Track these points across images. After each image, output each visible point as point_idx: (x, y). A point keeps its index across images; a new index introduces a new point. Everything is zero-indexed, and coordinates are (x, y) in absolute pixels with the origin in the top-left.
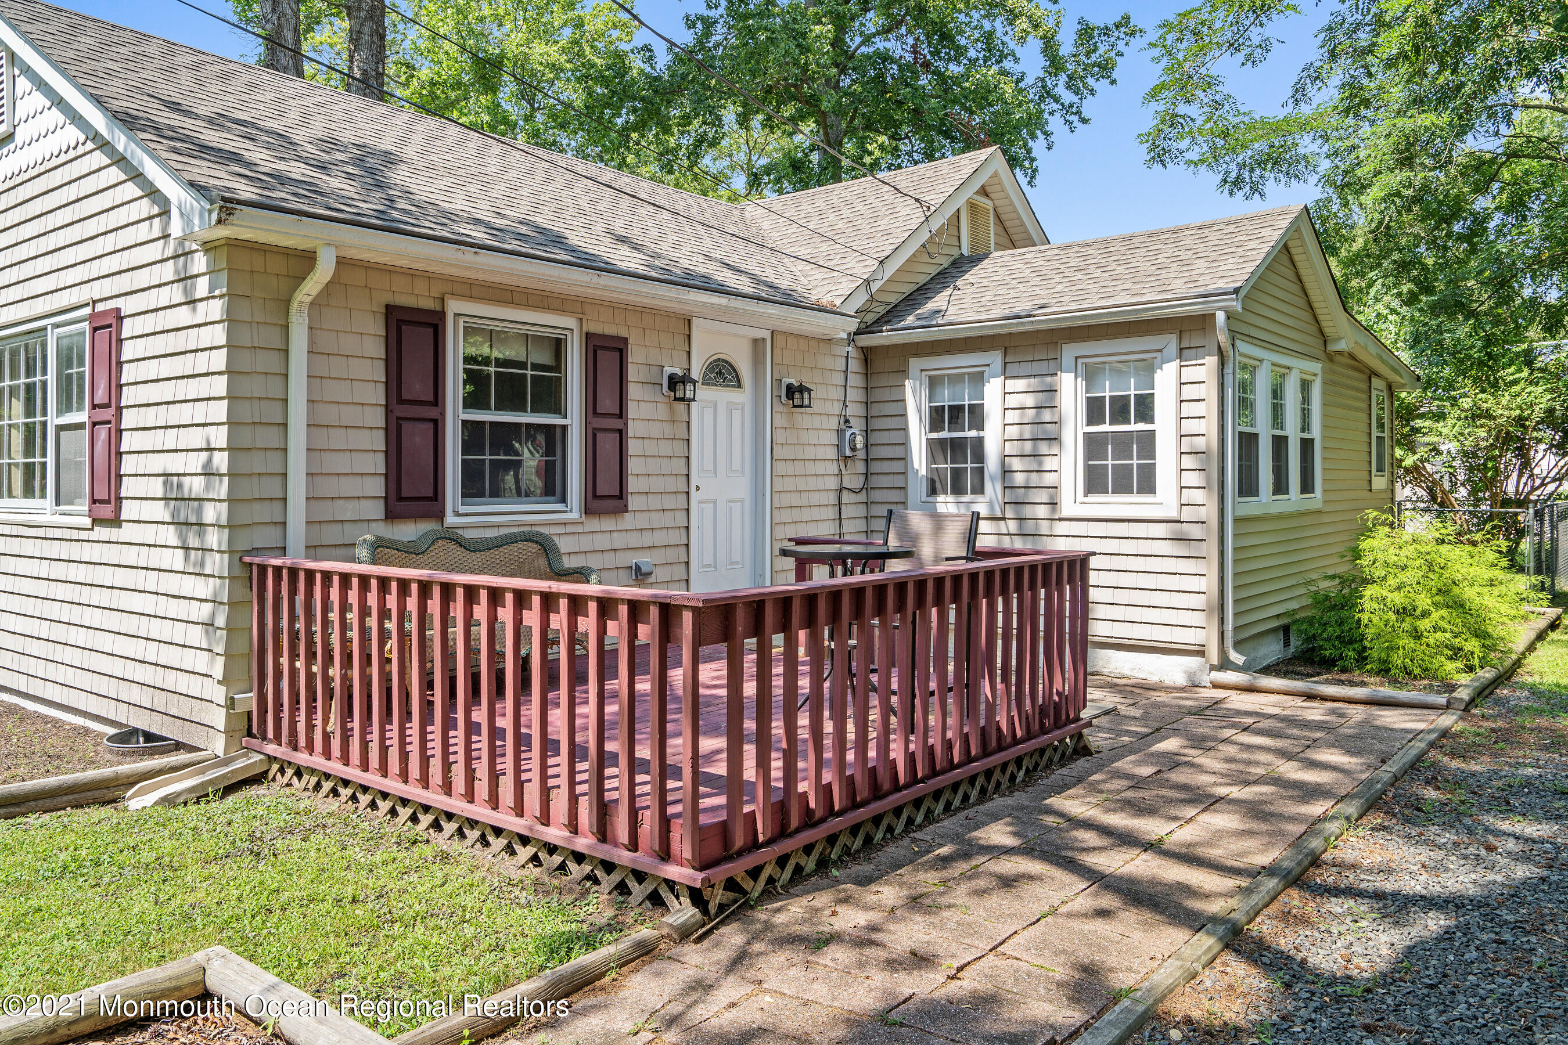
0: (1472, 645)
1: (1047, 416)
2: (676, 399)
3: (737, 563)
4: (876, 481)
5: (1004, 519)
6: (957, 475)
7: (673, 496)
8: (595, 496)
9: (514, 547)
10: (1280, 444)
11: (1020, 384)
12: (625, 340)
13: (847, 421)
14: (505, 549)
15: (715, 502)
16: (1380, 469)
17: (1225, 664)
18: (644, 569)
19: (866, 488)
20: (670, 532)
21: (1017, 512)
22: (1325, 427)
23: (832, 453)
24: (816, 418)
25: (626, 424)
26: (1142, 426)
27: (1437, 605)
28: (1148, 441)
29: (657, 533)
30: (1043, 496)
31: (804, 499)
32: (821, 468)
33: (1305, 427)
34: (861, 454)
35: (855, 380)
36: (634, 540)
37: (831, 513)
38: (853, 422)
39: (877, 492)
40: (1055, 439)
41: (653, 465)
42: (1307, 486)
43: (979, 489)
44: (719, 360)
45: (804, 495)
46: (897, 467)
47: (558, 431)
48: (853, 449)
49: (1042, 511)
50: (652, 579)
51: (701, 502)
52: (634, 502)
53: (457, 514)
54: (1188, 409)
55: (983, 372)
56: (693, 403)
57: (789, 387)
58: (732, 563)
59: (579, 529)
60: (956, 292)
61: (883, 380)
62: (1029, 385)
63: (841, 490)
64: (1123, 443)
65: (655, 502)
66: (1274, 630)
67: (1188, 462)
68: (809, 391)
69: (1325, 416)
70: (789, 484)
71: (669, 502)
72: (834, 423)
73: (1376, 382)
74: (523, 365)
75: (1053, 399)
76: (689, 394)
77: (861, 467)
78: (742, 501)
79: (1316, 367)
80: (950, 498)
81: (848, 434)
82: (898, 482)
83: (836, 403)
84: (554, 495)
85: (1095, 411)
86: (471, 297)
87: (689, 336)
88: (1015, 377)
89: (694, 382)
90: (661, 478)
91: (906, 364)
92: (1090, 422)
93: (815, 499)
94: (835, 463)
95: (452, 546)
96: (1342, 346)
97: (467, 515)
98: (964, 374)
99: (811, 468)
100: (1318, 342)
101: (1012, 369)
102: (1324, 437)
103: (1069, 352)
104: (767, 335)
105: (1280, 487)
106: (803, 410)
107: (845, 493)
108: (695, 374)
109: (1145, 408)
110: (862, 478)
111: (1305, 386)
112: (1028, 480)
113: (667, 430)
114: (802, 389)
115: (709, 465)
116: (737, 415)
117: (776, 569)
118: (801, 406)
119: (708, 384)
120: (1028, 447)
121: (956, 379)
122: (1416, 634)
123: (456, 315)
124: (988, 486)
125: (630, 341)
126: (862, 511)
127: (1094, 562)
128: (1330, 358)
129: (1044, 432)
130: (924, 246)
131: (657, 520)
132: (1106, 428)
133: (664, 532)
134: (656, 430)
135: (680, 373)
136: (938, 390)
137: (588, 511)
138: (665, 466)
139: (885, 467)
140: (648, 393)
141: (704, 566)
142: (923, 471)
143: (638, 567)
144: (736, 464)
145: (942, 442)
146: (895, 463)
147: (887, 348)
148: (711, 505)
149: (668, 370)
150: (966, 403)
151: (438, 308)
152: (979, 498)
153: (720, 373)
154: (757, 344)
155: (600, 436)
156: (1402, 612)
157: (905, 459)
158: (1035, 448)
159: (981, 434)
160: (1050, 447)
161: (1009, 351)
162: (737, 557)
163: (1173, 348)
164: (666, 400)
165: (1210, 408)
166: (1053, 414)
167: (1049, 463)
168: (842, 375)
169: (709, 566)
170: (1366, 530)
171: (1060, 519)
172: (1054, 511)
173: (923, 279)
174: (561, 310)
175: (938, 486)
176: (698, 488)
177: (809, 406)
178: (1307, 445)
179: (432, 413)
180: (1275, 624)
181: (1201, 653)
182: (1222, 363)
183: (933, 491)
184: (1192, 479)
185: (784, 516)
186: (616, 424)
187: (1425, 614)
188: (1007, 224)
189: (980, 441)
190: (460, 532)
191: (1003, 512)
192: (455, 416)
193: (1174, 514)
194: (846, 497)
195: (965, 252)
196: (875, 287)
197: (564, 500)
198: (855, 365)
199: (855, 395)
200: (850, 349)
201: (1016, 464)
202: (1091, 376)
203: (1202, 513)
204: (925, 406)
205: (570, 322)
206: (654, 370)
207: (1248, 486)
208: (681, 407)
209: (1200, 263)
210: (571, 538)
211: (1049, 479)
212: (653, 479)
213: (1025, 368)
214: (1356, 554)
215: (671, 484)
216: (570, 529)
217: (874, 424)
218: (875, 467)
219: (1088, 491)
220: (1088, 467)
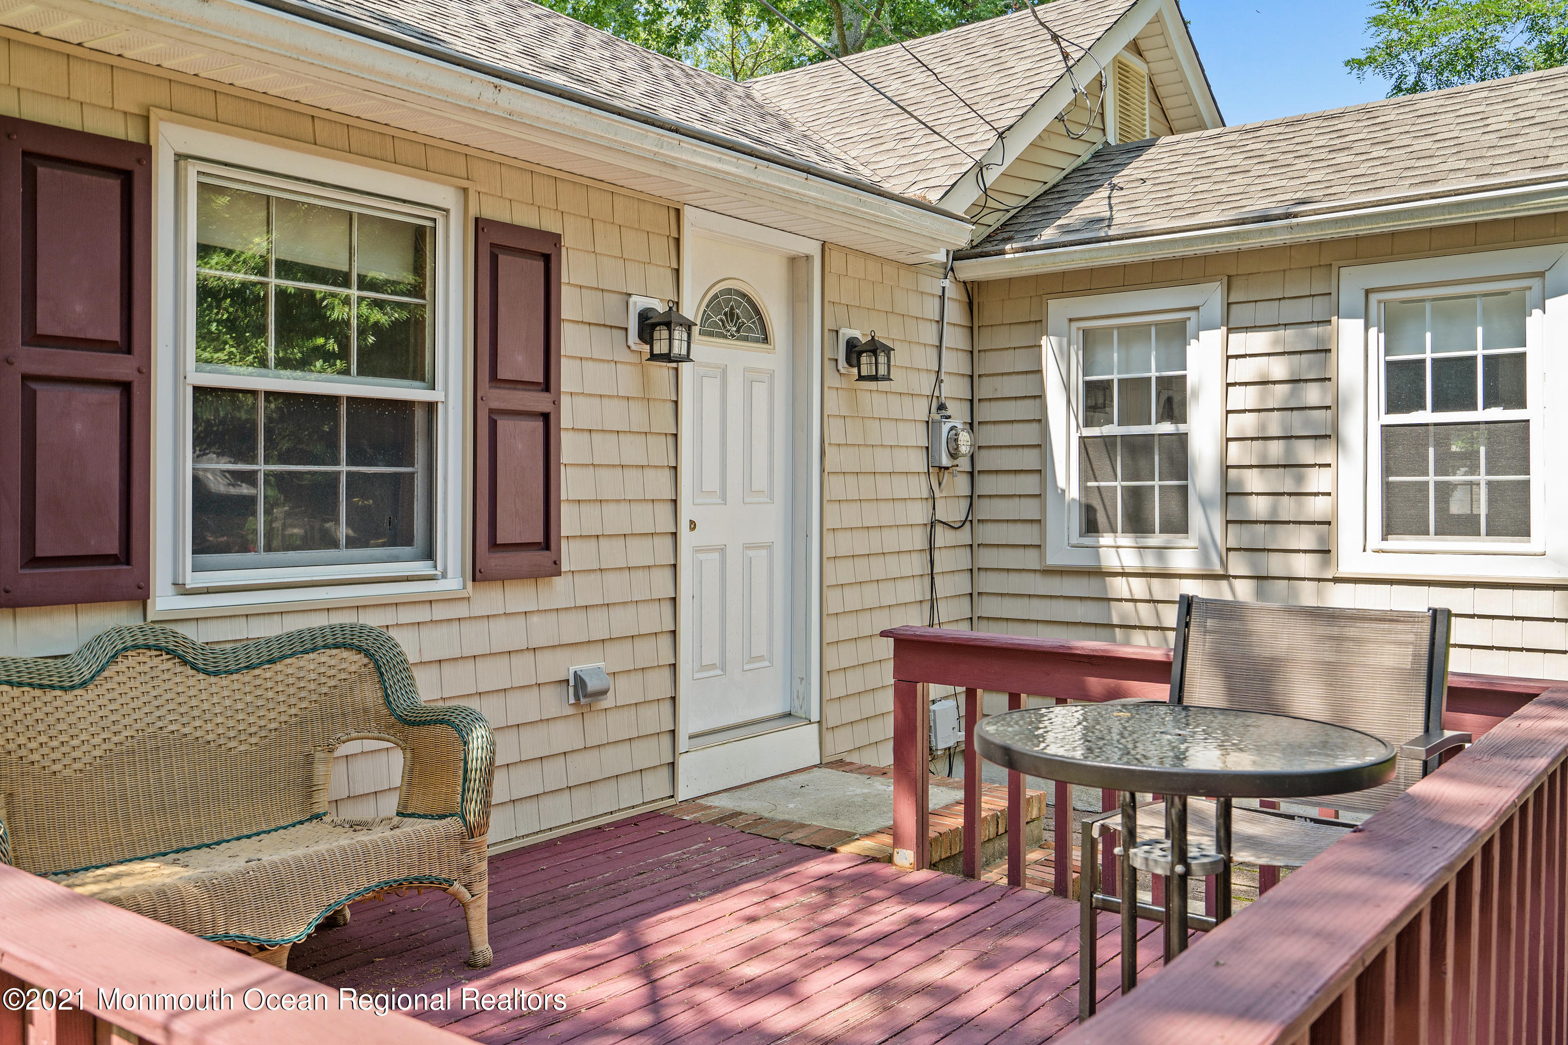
1: (1313, 395)
2: (653, 357)
3: (761, 658)
4: (985, 509)
5: (1226, 577)
6: (1136, 500)
7: (647, 542)
8: (494, 545)
9: (309, 662)
11: (1259, 341)
12: (555, 239)
13: (941, 407)
14: (289, 667)
15: (722, 550)
18: (592, 685)
19: (969, 521)
20: (643, 609)
21: (1253, 565)
23: (917, 462)
24: (894, 400)
25: (556, 403)
26: (1500, 413)
29: (617, 613)
30: (1306, 538)
31: (875, 542)
32: (900, 487)
34: (964, 464)
35: (955, 338)
36: (572, 628)
37: (917, 564)
38: (952, 408)
39: (989, 527)
40: (1326, 437)
41: (610, 484)
43: (1178, 525)
44: (729, 291)
45: (875, 534)
46: (1027, 484)
47: (419, 416)
48: (954, 455)
49: (1304, 565)
50: (608, 702)
51: (698, 550)
52: (571, 555)
53: (182, 590)
55: (1184, 322)
56: (685, 367)
57: (852, 344)
58: (753, 659)
59: (461, 610)
60: (1115, 193)
61: (1001, 338)
62: (1276, 342)
63: (933, 524)
64: (1458, 444)
65: (613, 554)
68: (888, 350)
70: (851, 516)
71: (640, 553)
72: (921, 410)
74: (343, 279)
75: (1324, 365)
76: (679, 348)
77: (962, 484)
78: (769, 547)
80: (1126, 540)
81: (945, 428)
82: (1029, 509)
83: (924, 376)
84: (409, 542)
85: (1403, 386)
86: (216, 121)
87: (678, 241)
88: (1247, 329)
89: (689, 326)
90: (624, 507)
91: (1044, 309)
92: (1392, 407)
93: (891, 541)
94: (923, 479)
95: (164, 664)
97: (208, 591)
98: (1149, 325)
99: (885, 488)
101: (1241, 314)
104: (813, 249)
106: (872, 385)
107: (939, 529)
108: (689, 310)
110: (964, 504)
112: (1274, 509)
113: (637, 416)
114: (874, 348)
115: (712, 482)
116: (760, 391)
117: (829, 666)
118: (875, 378)
119: (711, 334)
120: (1275, 451)
121: (1134, 334)
123: (180, 157)
124: (1196, 516)
125: (566, 242)
126: (963, 559)
129: (1307, 423)
130: (1060, 118)
131: (616, 587)
132: (1426, 416)
133: (631, 610)
134: (614, 415)
135: (661, 308)
136: (1100, 355)
137: (478, 575)
138: (633, 485)
139: (1004, 484)
140: (602, 344)
141: (703, 668)
142: (1074, 492)
143: (580, 682)
144: (760, 482)
145: (1109, 442)
146: (1021, 478)
147: (1009, 283)
148: (716, 556)
149: (639, 303)
150: (1154, 374)
151: (134, 135)
152: (1178, 539)
153: (731, 315)
154: (796, 263)
155: (504, 425)
157: (1043, 471)
158: (1288, 451)
159: (1182, 428)
160: (1316, 449)
161: (1235, 282)
162: (760, 647)
164: (634, 359)
166: (1324, 392)
167: (1317, 480)
168: (934, 328)
169: (713, 666)
171: (1336, 580)
172: (1326, 564)
173: (1053, 177)
174: (423, 169)
175: (1101, 518)
176: (693, 525)
177: (887, 378)
179: (120, 367)
183: (1091, 527)
185: (842, 572)
186: (538, 402)
188: (1167, 103)
189: (1182, 439)
190: (181, 629)
191: (1224, 564)
192: (179, 376)
194: (942, 536)
195: (1112, 139)
196: (991, 176)
197: (429, 554)
198: (955, 313)
199: (954, 362)
200: (946, 283)
201: (1254, 481)
202: (1394, 322)
204: (1078, 380)
205: (443, 195)
206: (614, 300)
208: (662, 371)
210: (443, 630)
211: (1317, 508)
212: (609, 509)
213: (1267, 312)
215: (644, 519)
216: (441, 612)
217: (985, 412)
218: (986, 485)
219: (1389, 530)
220: (1388, 489)
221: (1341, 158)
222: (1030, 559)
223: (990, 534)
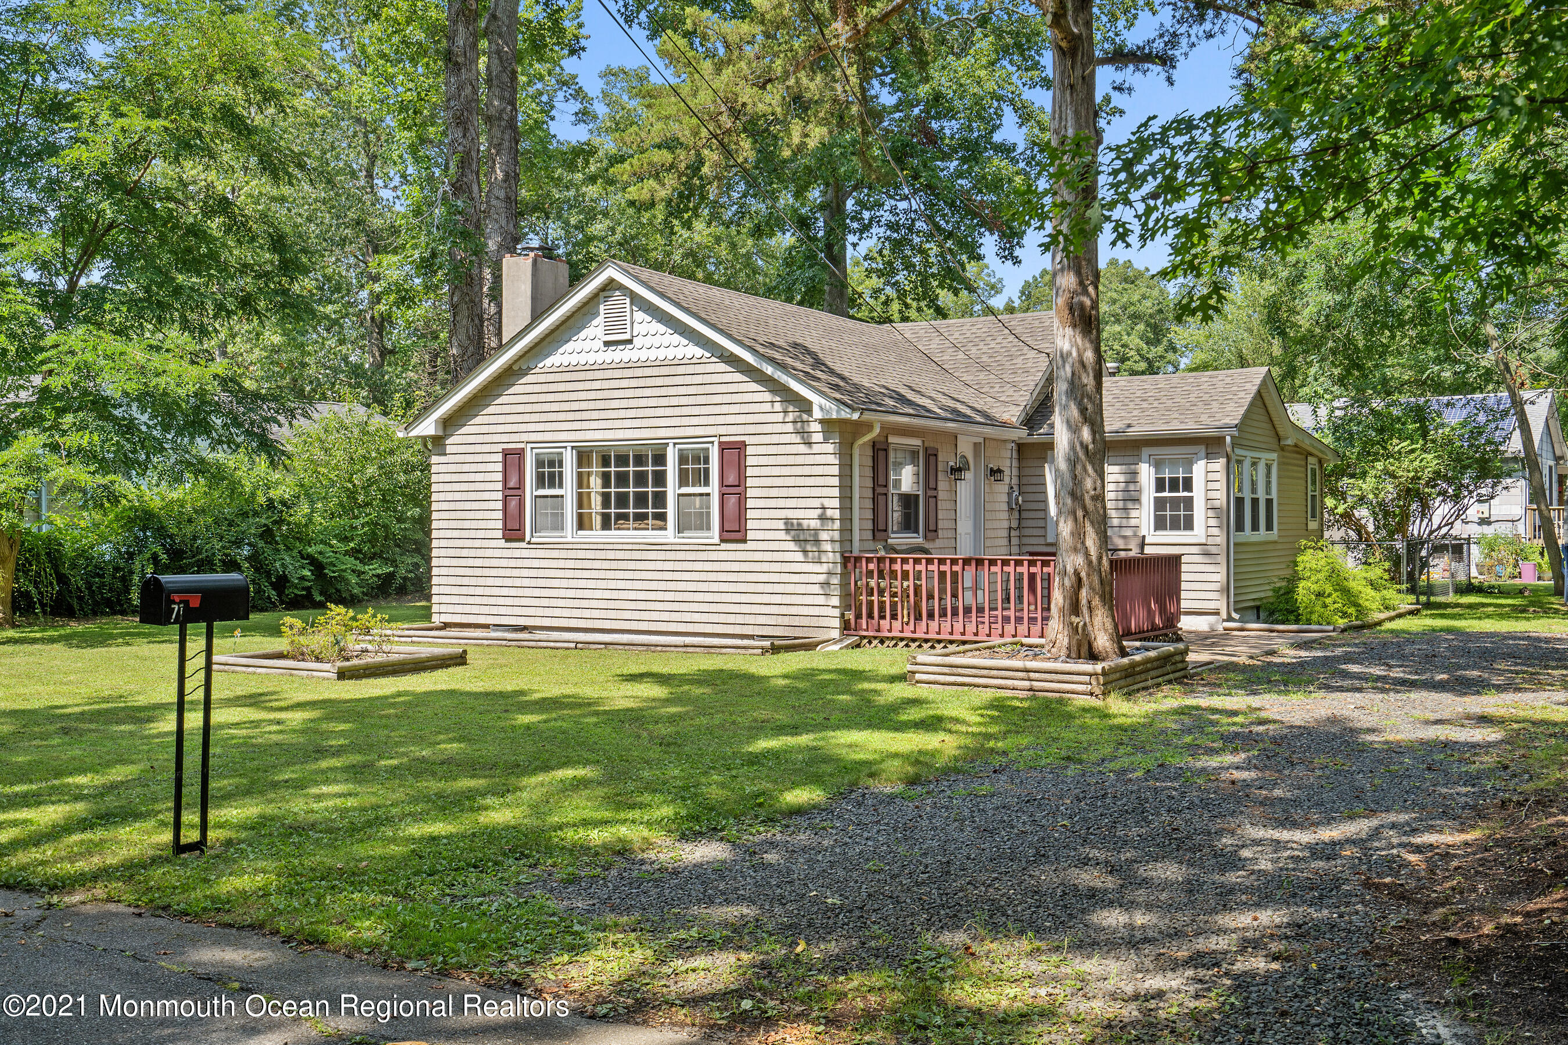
0: (1352, 610)
1: (1132, 487)
2: (955, 479)
4: (1026, 523)
7: (951, 531)
8: (928, 530)
10: (1255, 502)
11: (1116, 469)
12: (937, 450)
13: (1012, 488)
15: (961, 534)
16: (1313, 516)
17: (1230, 619)
19: (1021, 527)
20: (950, 549)
22: (1279, 491)
23: (1005, 507)
24: (1001, 488)
25: (938, 493)
26: (1186, 494)
27: (1336, 590)
28: (1189, 502)
29: (947, 550)
30: (1130, 532)
31: (996, 533)
32: (1001, 516)
33: (1268, 492)
34: (1019, 507)
35: (1015, 463)
37: (1005, 542)
38: (1016, 488)
39: (1025, 529)
40: (1137, 500)
41: (945, 514)
42: (1269, 527)
44: (962, 456)
45: (996, 531)
46: (1041, 515)
48: (1016, 505)
51: (958, 534)
54: (1211, 485)
57: (992, 470)
61: (1030, 463)
62: (1123, 470)
63: (1009, 529)
64: (1175, 503)
65: (946, 534)
66: (1252, 608)
67: (1210, 513)
68: (1003, 472)
69: (1279, 484)
70: (990, 524)
71: (950, 534)
72: (1008, 490)
73: (1311, 459)
75: (1136, 478)
76: (962, 477)
77: (1017, 515)
79: (1274, 456)
81: (1014, 495)
82: (1041, 523)
83: (1008, 478)
84: (914, 529)
85: (1160, 485)
86: (894, 435)
87: (956, 445)
88: (1113, 465)
90: (948, 521)
91: (1046, 454)
92: (1157, 491)
93: (999, 533)
94: (1007, 513)
96: (1289, 442)
99: (998, 515)
100: (1275, 440)
101: (1112, 460)
102: (1279, 497)
103: (1146, 452)
104: (981, 440)
105: (1255, 527)
106: (998, 483)
107: (1011, 531)
109: (1188, 485)
110: (1019, 522)
111: (1268, 467)
112: (1120, 523)
113: (949, 495)
114: (998, 471)
115: (960, 514)
118: (999, 480)
120: (1121, 504)
122: (1325, 606)
125: (939, 450)
126: (1018, 541)
127: (1184, 559)
128: (1282, 449)
129: (1130, 496)
131: (946, 543)
132: (1166, 494)
134: (946, 495)
135: (956, 465)
137: (926, 538)
138: (949, 515)
139: (1032, 515)
140: (943, 476)
144: (968, 513)
146: (1038, 512)
147: (1034, 444)
149: (950, 464)
151: (886, 441)
154: (976, 445)
156: (1319, 595)
157: (1045, 510)
160: (1134, 504)
161: (1110, 450)
163: (1203, 453)
164: (949, 480)
165: (1222, 485)
166: (1135, 486)
167: (1134, 514)
168: (1010, 460)
170: (1301, 551)
177: (1002, 481)
178: (1269, 502)
180: (1252, 604)
181: (1218, 614)
182: (1228, 462)
184: (1212, 522)
185: (989, 543)
186: (935, 493)
187: (1329, 595)
190: (894, 546)
193: (1203, 541)
194: (1013, 533)
197: (918, 532)
198: (1015, 454)
199: (1015, 472)
200: (1013, 445)
201: (1113, 513)
202: (1158, 465)
203: (1218, 540)
205: (920, 442)
206: (945, 464)
207: (1240, 527)
208: (953, 482)
209: (1215, 404)
211: (1133, 522)
212: (945, 521)
213: (1119, 460)
214: (1295, 564)
215: (950, 524)
217: (1024, 489)
218: (1024, 515)
219: (1156, 529)
220: (1156, 516)
221: (1145, 405)
222: (1041, 541)
223: (1026, 532)
